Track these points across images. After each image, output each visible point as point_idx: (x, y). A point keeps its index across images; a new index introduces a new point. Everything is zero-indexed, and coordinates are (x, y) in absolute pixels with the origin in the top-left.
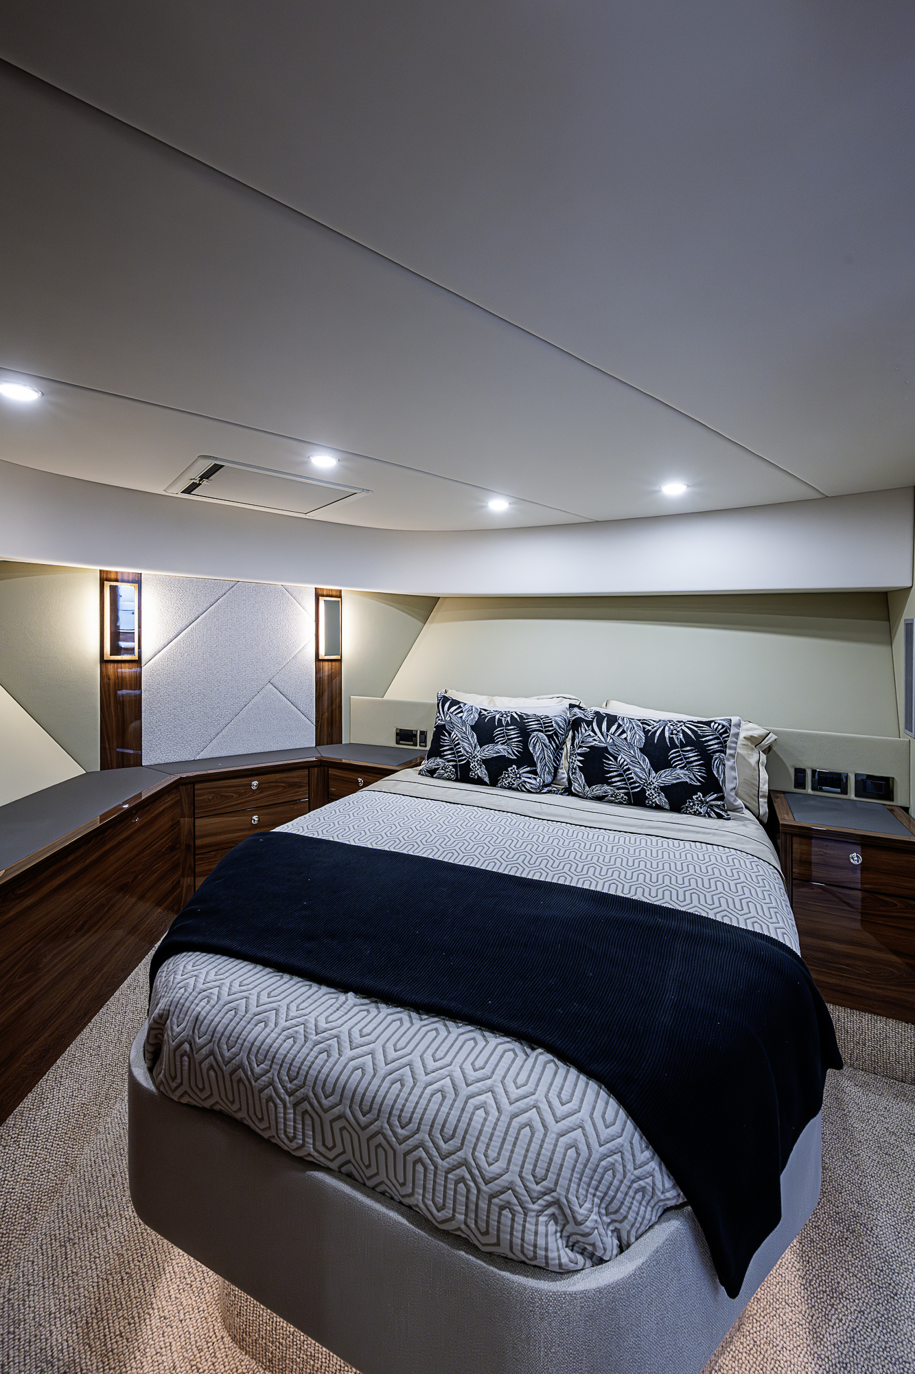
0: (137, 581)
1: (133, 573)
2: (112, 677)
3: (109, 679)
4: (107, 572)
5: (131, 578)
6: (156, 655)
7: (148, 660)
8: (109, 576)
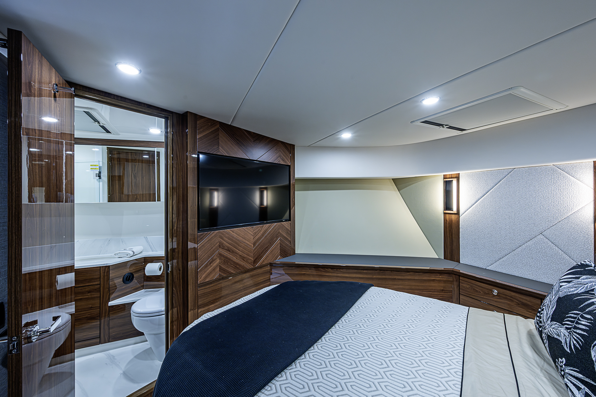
0: (458, 177)
1: (456, 174)
2: (448, 220)
3: (447, 221)
4: (446, 175)
5: (455, 176)
6: (466, 211)
7: (462, 214)
8: (447, 177)
